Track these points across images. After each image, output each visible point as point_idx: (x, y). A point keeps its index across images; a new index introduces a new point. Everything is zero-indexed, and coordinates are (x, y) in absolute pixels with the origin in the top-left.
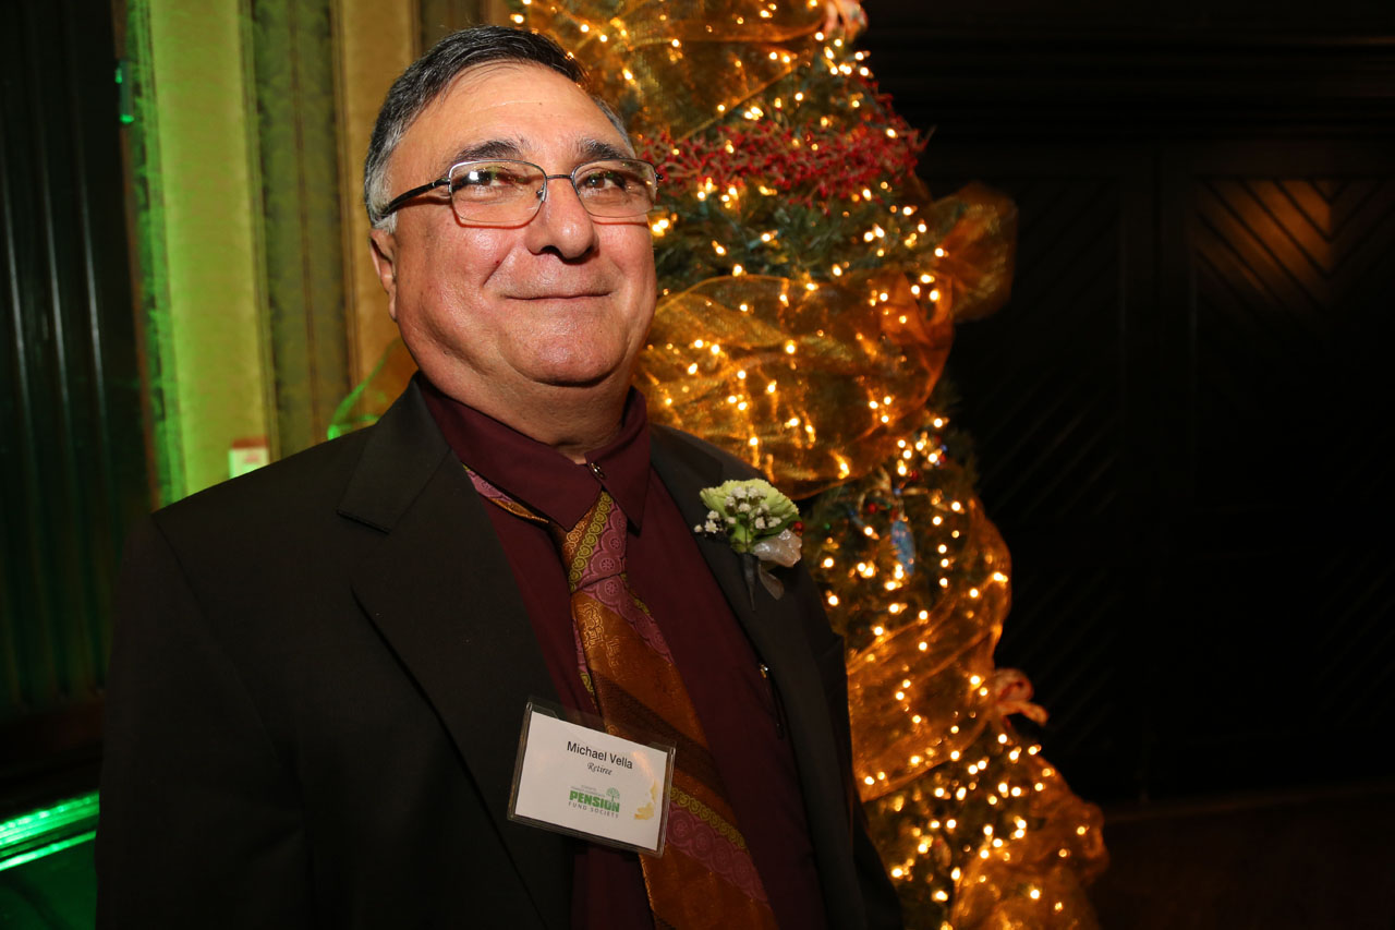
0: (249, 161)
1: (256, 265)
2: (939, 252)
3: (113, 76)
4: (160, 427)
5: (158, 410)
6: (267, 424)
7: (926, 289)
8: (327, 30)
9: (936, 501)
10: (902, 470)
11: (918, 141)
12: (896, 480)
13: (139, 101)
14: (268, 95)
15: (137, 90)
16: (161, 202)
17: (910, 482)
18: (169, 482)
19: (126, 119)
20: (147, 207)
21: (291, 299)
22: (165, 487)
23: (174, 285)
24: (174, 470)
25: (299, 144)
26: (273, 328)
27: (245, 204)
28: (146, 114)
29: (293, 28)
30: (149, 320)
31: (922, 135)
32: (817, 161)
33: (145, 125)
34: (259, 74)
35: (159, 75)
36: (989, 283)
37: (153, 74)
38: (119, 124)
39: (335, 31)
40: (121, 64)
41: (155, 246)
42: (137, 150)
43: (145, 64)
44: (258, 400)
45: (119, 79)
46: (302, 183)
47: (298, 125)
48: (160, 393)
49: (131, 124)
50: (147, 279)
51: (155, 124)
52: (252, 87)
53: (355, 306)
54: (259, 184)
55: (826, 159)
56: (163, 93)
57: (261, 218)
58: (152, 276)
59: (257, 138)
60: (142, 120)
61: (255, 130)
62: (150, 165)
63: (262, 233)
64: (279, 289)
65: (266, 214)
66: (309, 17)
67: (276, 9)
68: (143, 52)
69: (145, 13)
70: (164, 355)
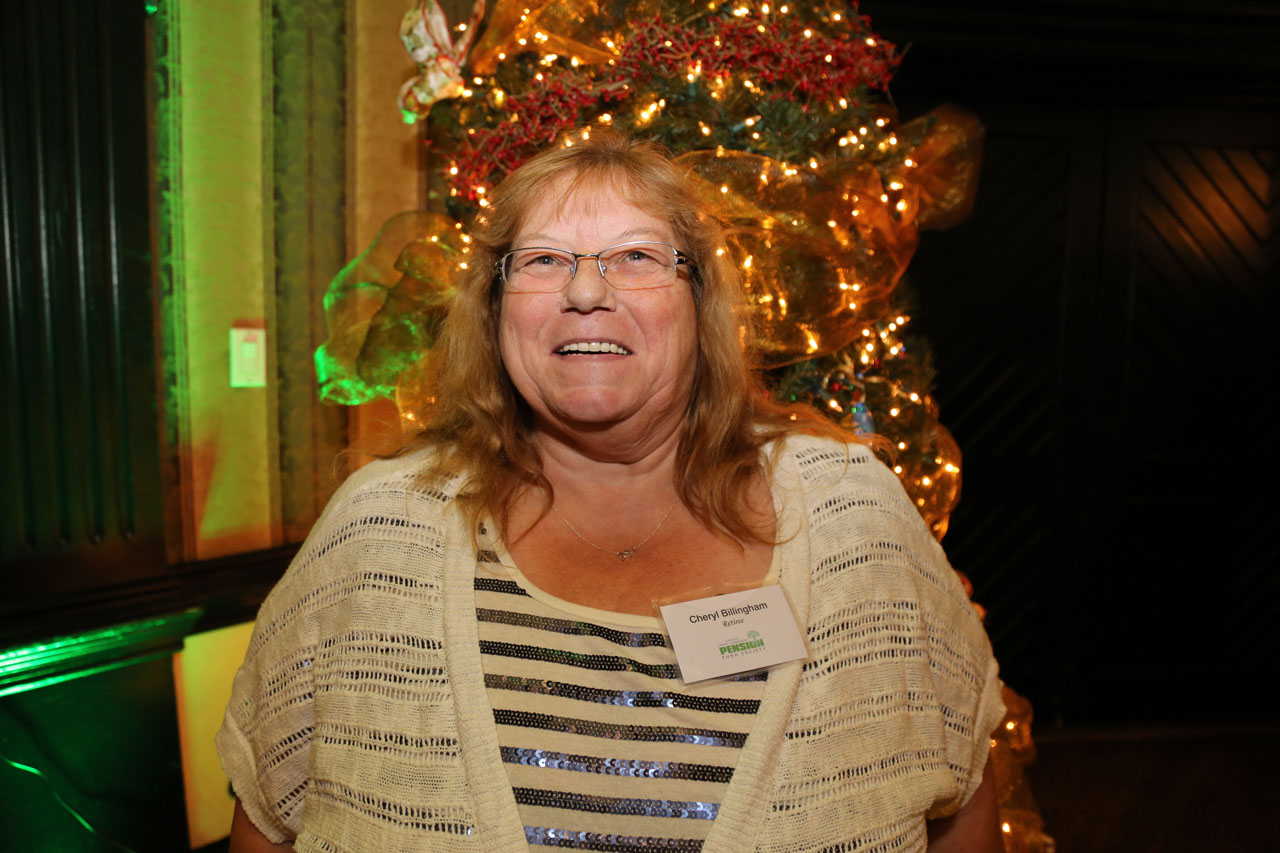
0: (263, 62)
1: (264, 159)
2: (909, 163)
4: (167, 301)
5: (166, 285)
6: (266, 307)
7: (895, 197)
9: (896, 391)
10: (865, 359)
11: (894, 56)
12: (858, 367)
16: (180, 93)
17: (873, 370)
18: (174, 354)
19: (151, 9)
20: (166, 95)
21: (294, 193)
22: (169, 358)
23: (187, 170)
24: (178, 343)
25: (310, 52)
26: (276, 219)
27: (257, 101)
28: (169, 7)
30: (162, 200)
31: (898, 50)
32: (799, 56)
33: (168, 17)
36: (955, 196)
38: (145, 14)
41: (172, 131)
42: (160, 39)
44: (260, 285)
46: (310, 87)
47: (310, 32)
48: (169, 269)
49: (155, 13)
50: (163, 162)
51: (177, 19)
53: (354, 205)
54: (271, 84)
55: (809, 54)
57: (271, 115)
58: (167, 160)
59: (271, 41)
60: (165, 13)
61: (270, 32)
62: (170, 56)
63: (271, 129)
64: (284, 182)
65: (276, 112)
70: (174, 234)
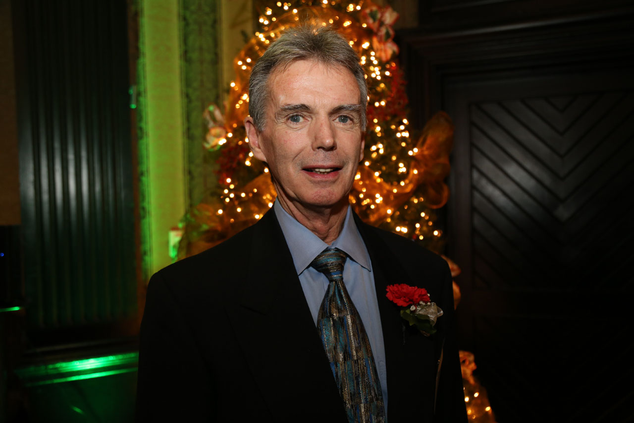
0: (182, 118)
1: (184, 158)
3: (128, 91)
4: (143, 221)
5: (143, 215)
8: (216, 61)
13: (140, 98)
14: (190, 91)
15: (139, 94)
18: (145, 243)
19: (133, 106)
20: (142, 138)
21: (197, 172)
23: (152, 166)
24: (148, 238)
26: (190, 183)
27: (180, 134)
29: (202, 62)
30: (140, 181)
33: (141, 107)
34: (187, 82)
35: (148, 87)
37: (145, 88)
38: (132, 108)
39: (220, 61)
40: (132, 86)
42: (139, 117)
43: (143, 84)
44: (183, 212)
45: (131, 92)
47: (203, 102)
48: (144, 208)
49: (136, 109)
50: (141, 165)
51: (146, 106)
52: (184, 88)
54: (186, 126)
56: (149, 94)
57: (186, 139)
58: (143, 163)
59: (186, 108)
60: (140, 105)
61: (185, 105)
62: (143, 122)
63: (187, 146)
64: (193, 167)
65: (189, 138)
66: (208, 57)
67: (195, 56)
68: (142, 80)
69: (144, 65)
70: (146, 194)
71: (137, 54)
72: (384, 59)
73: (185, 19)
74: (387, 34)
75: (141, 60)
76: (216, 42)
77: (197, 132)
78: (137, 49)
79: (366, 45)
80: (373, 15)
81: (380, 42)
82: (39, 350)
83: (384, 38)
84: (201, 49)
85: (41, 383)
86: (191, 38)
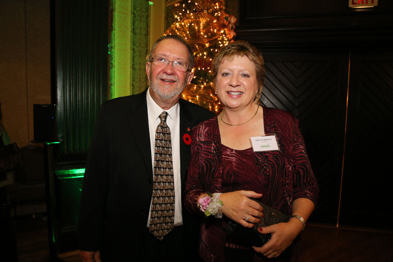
0: (131, 60)
1: (130, 79)
3: (107, 46)
8: (147, 34)
13: (112, 50)
14: (135, 47)
15: (112, 48)
16: (115, 67)
19: (109, 53)
20: (112, 68)
21: (136, 85)
23: (116, 81)
25: (140, 56)
26: (132, 90)
27: (129, 67)
28: (113, 52)
29: (140, 35)
30: (110, 88)
33: (113, 54)
34: (134, 43)
35: (116, 44)
37: (115, 45)
38: (108, 54)
39: (149, 34)
40: (109, 44)
41: (113, 75)
42: (111, 58)
43: (114, 43)
45: (108, 46)
46: (140, 63)
47: (140, 53)
49: (110, 54)
50: (111, 81)
51: (114, 53)
52: (132, 46)
54: (132, 64)
56: (116, 47)
57: (132, 70)
58: (112, 80)
59: (132, 55)
60: (112, 53)
61: (132, 54)
62: (113, 60)
63: (132, 73)
64: (134, 83)
65: (133, 69)
66: (144, 32)
67: (138, 31)
68: (113, 41)
69: (115, 34)
70: (113, 94)
71: (111, 29)
72: (230, 38)
73: (134, 14)
74: (232, 27)
75: (113, 32)
76: (148, 26)
77: (137, 67)
78: (112, 26)
79: (222, 32)
80: (226, 18)
81: (229, 31)
82: (65, 163)
83: (230, 29)
84: (141, 28)
85: (66, 178)
86: (137, 23)
